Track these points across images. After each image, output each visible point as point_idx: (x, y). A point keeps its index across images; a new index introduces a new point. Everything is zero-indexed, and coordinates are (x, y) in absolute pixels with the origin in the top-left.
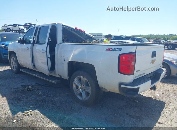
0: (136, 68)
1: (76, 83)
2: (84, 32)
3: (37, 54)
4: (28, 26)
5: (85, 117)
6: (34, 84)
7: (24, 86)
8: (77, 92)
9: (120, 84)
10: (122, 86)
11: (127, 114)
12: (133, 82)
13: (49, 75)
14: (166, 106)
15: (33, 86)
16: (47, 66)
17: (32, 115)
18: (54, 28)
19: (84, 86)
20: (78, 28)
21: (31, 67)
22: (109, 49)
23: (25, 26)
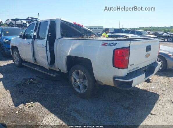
0: (130, 62)
1: (74, 77)
2: (82, 27)
3: (37, 48)
4: (30, 20)
5: (83, 109)
6: (35, 77)
7: (26, 80)
8: (76, 85)
9: (115, 78)
10: (116, 79)
11: (122, 106)
12: (126, 76)
13: (49, 69)
14: (160, 98)
15: (34, 80)
16: (47, 61)
17: (33, 107)
18: (53, 23)
19: (82, 79)
20: (77, 23)
21: (32, 61)
22: (104, 44)
23: (27, 20)
